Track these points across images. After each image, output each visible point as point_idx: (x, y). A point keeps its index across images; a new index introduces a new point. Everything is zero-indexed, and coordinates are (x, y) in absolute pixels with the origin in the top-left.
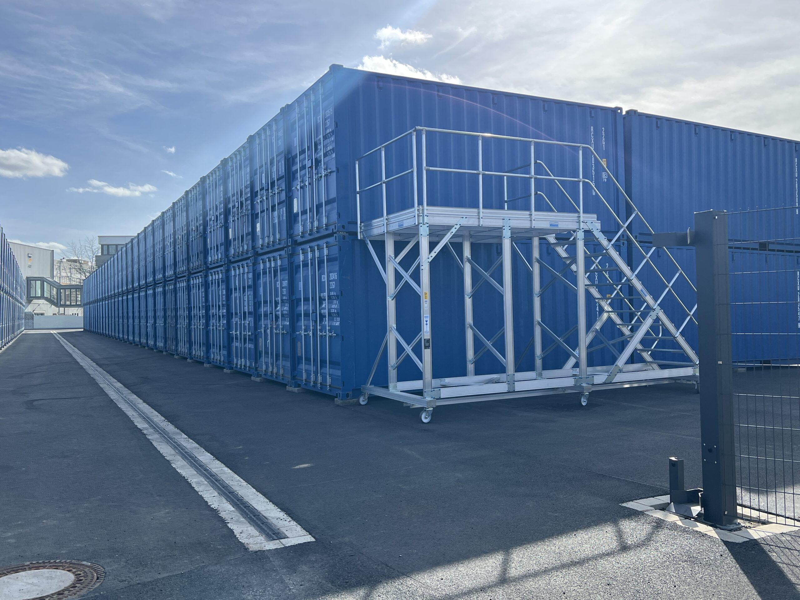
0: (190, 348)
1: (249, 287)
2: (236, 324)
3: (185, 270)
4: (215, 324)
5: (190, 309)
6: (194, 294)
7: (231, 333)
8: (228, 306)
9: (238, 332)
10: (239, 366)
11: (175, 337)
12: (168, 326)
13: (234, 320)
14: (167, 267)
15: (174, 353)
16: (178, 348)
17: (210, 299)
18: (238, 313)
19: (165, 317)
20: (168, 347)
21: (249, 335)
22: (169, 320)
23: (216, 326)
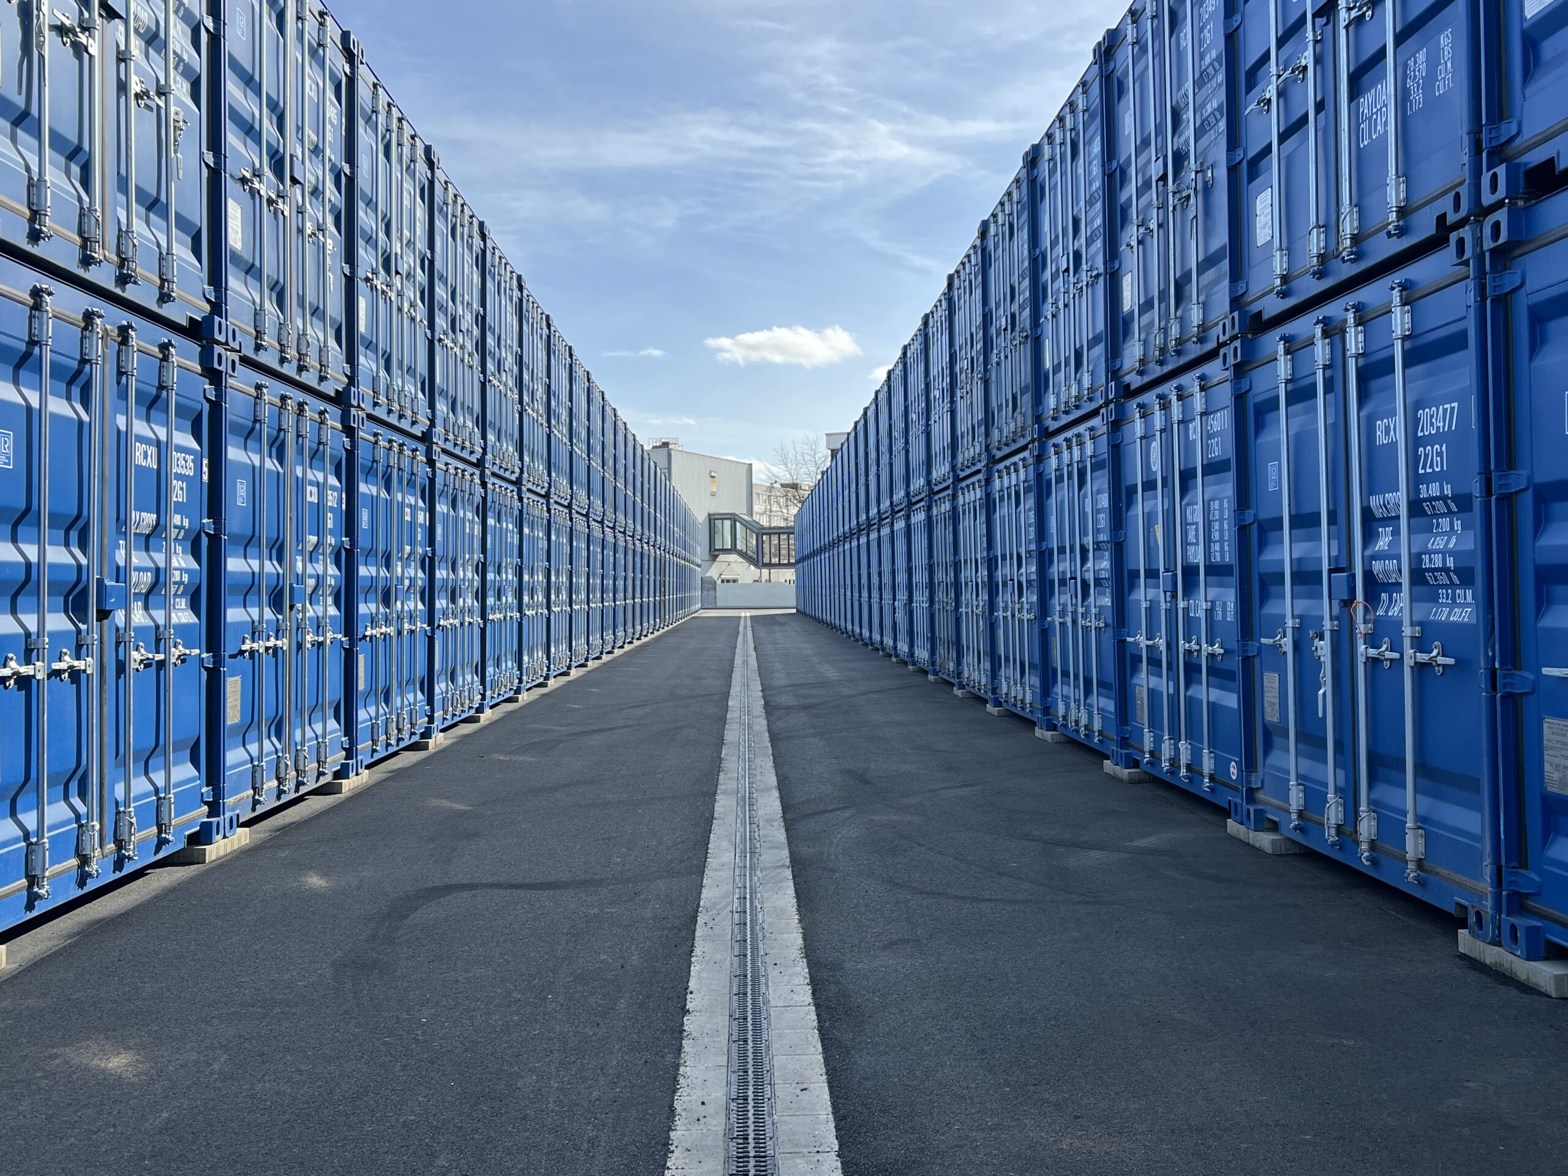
0: (994, 674)
1: (1213, 468)
2: (1152, 610)
3: (980, 455)
4: (1070, 608)
5: (991, 564)
6: (1002, 518)
7: (1129, 639)
8: (1119, 550)
9: (1161, 643)
10: (1165, 765)
11: (954, 639)
12: (939, 609)
13: (1142, 595)
14: (936, 457)
15: (952, 680)
16: (963, 669)
17: (1054, 530)
18: (1162, 570)
19: (931, 586)
20: (938, 663)
21: (1211, 656)
22: (940, 595)
23: (1074, 613)
